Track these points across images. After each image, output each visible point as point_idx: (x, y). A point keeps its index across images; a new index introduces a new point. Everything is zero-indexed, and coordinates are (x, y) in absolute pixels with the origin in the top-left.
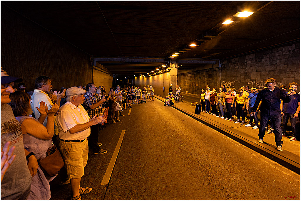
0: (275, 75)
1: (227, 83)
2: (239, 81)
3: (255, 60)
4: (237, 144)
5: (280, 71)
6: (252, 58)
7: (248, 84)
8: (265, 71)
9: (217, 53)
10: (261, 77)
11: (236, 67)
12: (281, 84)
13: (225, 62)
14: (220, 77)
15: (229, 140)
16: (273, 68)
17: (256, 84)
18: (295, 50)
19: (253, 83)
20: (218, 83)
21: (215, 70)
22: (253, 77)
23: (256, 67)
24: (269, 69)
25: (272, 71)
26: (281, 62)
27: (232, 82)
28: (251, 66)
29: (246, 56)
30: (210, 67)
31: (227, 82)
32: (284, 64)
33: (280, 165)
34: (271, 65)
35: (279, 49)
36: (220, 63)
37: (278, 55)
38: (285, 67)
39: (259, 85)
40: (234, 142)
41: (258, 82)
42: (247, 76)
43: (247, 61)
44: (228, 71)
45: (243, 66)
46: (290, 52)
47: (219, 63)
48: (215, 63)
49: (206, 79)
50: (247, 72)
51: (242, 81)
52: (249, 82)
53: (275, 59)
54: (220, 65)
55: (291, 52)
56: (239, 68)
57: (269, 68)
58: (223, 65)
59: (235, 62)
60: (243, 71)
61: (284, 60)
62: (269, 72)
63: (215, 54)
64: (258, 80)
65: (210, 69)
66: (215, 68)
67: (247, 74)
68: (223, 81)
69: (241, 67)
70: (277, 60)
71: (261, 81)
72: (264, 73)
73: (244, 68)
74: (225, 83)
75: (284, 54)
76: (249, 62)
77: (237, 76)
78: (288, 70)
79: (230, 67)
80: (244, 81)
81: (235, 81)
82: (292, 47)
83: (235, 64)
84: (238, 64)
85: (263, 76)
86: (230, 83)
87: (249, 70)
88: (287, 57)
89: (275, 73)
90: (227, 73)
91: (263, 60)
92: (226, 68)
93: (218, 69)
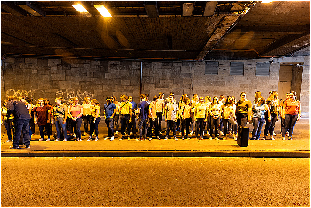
0: (87, 87)
1: (20, 92)
3: (62, 67)
5: (91, 83)
6: (57, 63)
7: (56, 94)
8: (76, 81)
10: (71, 87)
11: (35, 72)
12: (92, 95)
13: (11, 60)
16: (83, 79)
17: (67, 94)
18: (100, 66)
19: (62, 93)
22: (62, 87)
23: (65, 75)
24: (80, 80)
25: (82, 82)
26: (90, 74)
27: (30, 91)
28: (57, 73)
29: (49, 60)
31: (19, 91)
32: (93, 77)
34: (81, 76)
35: (87, 62)
37: (86, 67)
38: (94, 79)
39: (71, 96)
41: (69, 93)
42: (54, 85)
43: (51, 66)
44: (18, 74)
45: (45, 71)
46: (96, 67)
50: (52, 80)
51: (46, 91)
52: (57, 92)
53: (85, 71)
55: (98, 67)
56: (40, 73)
57: (79, 79)
58: (6, 65)
60: (46, 78)
61: (93, 73)
62: (80, 82)
64: (69, 91)
67: (54, 82)
68: (11, 90)
69: (43, 72)
70: (86, 72)
71: (72, 92)
72: (75, 84)
73: (47, 75)
74: (15, 91)
75: (91, 67)
76: (54, 68)
77: (38, 84)
78: (97, 83)
79: (22, 69)
80: (49, 90)
81: (35, 90)
82: (98, 63)
83: (32, 66)
84: (37, 68)
85: (74, 86)
86: (26, 92)
87: (55, 77)
88: (95, 71)
89: (86, 85)
90: (16, 77)
91: (72, 69)
92: (14, 69)
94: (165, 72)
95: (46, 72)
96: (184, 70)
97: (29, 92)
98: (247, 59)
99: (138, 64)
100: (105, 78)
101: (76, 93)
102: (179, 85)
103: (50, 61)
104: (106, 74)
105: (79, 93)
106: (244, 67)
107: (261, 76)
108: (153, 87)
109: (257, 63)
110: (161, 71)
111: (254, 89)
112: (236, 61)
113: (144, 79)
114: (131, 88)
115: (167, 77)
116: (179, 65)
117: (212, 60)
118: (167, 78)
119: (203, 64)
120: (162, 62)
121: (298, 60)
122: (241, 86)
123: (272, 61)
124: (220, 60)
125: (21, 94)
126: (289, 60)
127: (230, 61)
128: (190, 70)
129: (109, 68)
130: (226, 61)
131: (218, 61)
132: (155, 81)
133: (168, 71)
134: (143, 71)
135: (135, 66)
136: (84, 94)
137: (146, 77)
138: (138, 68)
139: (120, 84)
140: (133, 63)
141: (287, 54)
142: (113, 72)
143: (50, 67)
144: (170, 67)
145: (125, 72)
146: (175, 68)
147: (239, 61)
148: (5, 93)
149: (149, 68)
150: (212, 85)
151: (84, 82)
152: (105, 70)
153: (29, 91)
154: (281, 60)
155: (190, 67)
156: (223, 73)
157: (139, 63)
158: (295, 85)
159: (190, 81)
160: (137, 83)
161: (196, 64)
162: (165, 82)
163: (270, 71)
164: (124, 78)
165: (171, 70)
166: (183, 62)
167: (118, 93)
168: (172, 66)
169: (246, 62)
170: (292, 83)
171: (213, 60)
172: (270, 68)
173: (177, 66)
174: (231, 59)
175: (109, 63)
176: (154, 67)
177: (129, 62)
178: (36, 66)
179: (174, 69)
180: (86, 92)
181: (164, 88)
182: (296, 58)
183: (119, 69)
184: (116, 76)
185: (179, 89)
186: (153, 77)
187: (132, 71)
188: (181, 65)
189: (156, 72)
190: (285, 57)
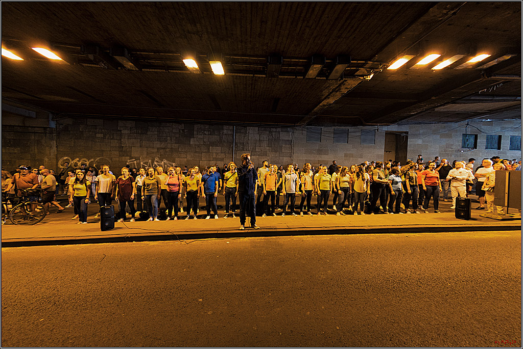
0: (167, 154)
1: (79, 161)
2: (107, 159)
3: (135, 130)
5: (172, 150)
6: (130, 126)
8: (153, 148)
10: (147, 155)
11: (98, 135)
13: (68, 121)
14: (55, 149)
16: (163, 145)
17: (142, 163)
18: (184, 130)
19: (135, 162)
20: (47, 159)
21: (35, 133)
22: (134, 154)
23: (139, 140)
24: (158, 146)
25: (161, 148)
26: (171, 139)
27: (92, 160)
28: (130, 137)
29: (119, 121)
31: (78, 159)
32: (176, 143)
34: (160, 141)
35: (168, 124)
36: (53, 120)
37: (167, 131)
38: (177, 145)
39: (146, 166)
41: (144, 162)
42: (123, 152)
43: (122, 129)
44: (76, 139)
45: (113, 135)
47: (50, 119)
50: (122, 145)
51: (114, 159)
52: (129, 161)
53: (165, 135)
54: (53, 125)
55: (181, 131)
56: (107, 137)
57: (157, 144)
58: (61, 127)
59: (95, 126)
60: (114, 143)
61: (175, 138)
62: (158, 149)
66: (35, 127)
67: (124, 149)
68: (67, 158)
69: (110, 136)
70: (167, 137)
71: (148, 160)
72: (152, 150)
73: (116, 139)
74: (71, 160)
75: (173, 131)
76: (126, 132)
77: (103, 151)
78: (180, 150)
79: (82, 132)
80: (118, 159)
81: (99, 158)
82: (182, 126)
83: (96, 129)
84: (103, 131)
85: (151, 153)
86: (87, 161)
87: (126, 142)
88: (177, 136)
89: (166, 152)
90: (74, 142)
91: (149, 133)
92: (71, 132)
93: (43, 132)
94: (262, 139)
95: (115, 136)
96: (284, 136)
97: (90, 161)
98: (351, 126)
100: (190, 144)
101: (153, 162)
102: (278, 153)
103: (120, 123)
104: (192, 139)
105: (157, 162)
106: (348, 134)
107: (366, 145)
109: (362, 131)
110: (257, 137)
111: (359, 159)
112: (340, 127)
113: (238, 146)
114: (222, 156)
115: (265, 144)
116: (278, 131)
117: (314, 125)
119: (304, 130)
120: (259, 127)
121: (404, 128)
122: (346, 155)
123: (378, 129)
125: (79, 164)
126: (394, 128)
128: (291, 136)
129: (195, 133)
130: (329, 128)
131: (321, 127)
133: (265, 137)
134: (237, 137)
135: (226, 130)
136: (163, 162)
137: (240, 143)
138: (230, 133)
139: (209, 151)
140: (225, 127)
141: (393, 122)
142: (199, 136)
143: (121, 131)
144: (268, 132)
145: (215, 138)
146: (274, 134)
147: (343, 128)
148: (57, 162)
149: (243, 133)
150: (315, 154)
151: (164, 148)
152: (191, 135)
153: (90, 159)
154: (385, 128)
155: (291, 133)
156: (326, 141)
157: (231, 128)
158: (400, 156)
159: (291, 149)
160: (230, 150)
161: (296, 130)
162: (262, 150)
163: (376, 139)
164: (213, 144)
165: (268, 136)
166: (283, 127)
167: (205, 162)
168: (270, 132)
169: (351, 129)
170: (397, 153)
171: (316, 126)
172: (376, 136)
173: (275, 132)
174: (334, 126)
175: (196, 127)
176: (249, 132)
177: (220, 126)
178: (102, 129)
179: (272, 135)
180: (165, 161)
181: (261, 157)
182: (401, 126)
183: (207, 133)
184: (204, 142)
185: (277, 158)
186: (248, 143)
187: (224, 137)
188: (280, 131)
189: (251, 138)
190: (389, 125)
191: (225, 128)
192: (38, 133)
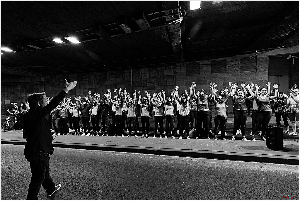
4: (84, 151)
5: (96, 90)
8: (86, 89)
9: (39, 66)
10: (83, 94)
11: (61, 84)
13: (48, 77)
15: (76, 151)
18: (102, 75)
21: (36, 85)
22: (77, 94)
23: (79, 85)
24: (88, 87)
25: (90, 89)
26: (95, 83)
29: (70, 74)
30: (28, 80)
33: (115, 152)
34: (89, 84)
35: (93, 73)
36: (42, 77)
37: (93, 77)
38: (98, 86)
40: (81, 151)
41: (82, 98)
42: (72, 92)
43: (71, 79)
44: (52, 86)
46: (99, 77)
48: (35, 76)
49: (23, 95)
53: (91, 80)
54: (42, 80)
55: (100, 77)
59: (59, 78)
63: (37, 66)
65: (29, 82)
66: (36, 82)
70: (93, 81)
72: (85, 91)
75: (96, 77)
78: (100, 89)
79: (54, 82)
82: (100, 74)
83: (60, 80)
84: (63, 81)
85: (85, 92)
88: (98, 80)
90: (51, 88)
91: (83, 80)
92: (50, 83)
93: (39, 84)
94: (151, 76)
96: (167, 73)
98: (229, 57)
99: (129, 71)
100: (105, 85)
102: (163, 87)
104: (106, 82)
106: (226, 64)
107: (246, 72)
108: (142, 90)
109: (241, 59)
110: (147, 75)
112: (217, 59)
113: (134, 84)
116: (162, 69)
117: (192, 61)
118: (153, 81)
119: (184, 66)
120: (148, 68)
121: (293, 50)
124: (200, 61)
126: (280, 51)
127: (210, 60)
128: (173, 72)
129: (108, 77)
130: (207, 61)
131: (198, 62)
132: (143, 85)
133: (153, 75)
134: (133, 77)
135: (127, 73)
137: (136, 81)
138: (129, 74)
142: (111, 79)
144: (155, 71)
145: (120, 79)
147: (220, 59)
149: (137, 74)
151: (92, 89)
152: (106, 79)
154: (268, 54)
155: (173, 69)
156: (204, 73)
159: (173, 82)
160: (129, 87)
161: (177, 67)
162: (151, 85)
163: (257, 66)
164: (119, 84)
165: (156, 74)
166: (166, 66)
170: (290, 77)
171: (194, 61)
172: (257, 62)
173: (161, 70)
175: (108, 73)
176: (141, 73)
177: (122, 71)
179: (158, 73)
181: (151, 90)
182: (289, 49)
183: (115, 77)
184: (113, 83)
186: (141, 81)
187: (125, 78)
188: (164, 69)
189: (143, 76)
190: (273, 49)
191: (126, 71)
192: (38, 85)
